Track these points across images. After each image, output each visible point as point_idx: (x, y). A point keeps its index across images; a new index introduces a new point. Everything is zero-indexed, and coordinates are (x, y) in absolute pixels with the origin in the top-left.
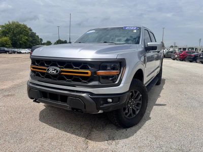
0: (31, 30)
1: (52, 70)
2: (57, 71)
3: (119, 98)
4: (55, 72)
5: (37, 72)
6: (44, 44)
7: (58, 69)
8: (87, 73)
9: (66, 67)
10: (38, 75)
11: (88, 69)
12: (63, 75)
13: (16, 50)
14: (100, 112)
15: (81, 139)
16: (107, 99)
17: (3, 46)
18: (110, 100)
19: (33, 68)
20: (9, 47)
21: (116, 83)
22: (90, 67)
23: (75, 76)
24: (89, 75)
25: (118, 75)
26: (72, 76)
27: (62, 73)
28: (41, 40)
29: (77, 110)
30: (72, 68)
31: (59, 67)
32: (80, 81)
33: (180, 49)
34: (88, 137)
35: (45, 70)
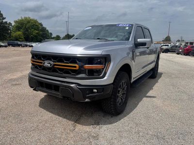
0: (42, 25)
1: (47, 64)
2: (51, 65)
3: (103, 89)
4: (49, 65)
5: (36, 64)
6: (53, 38)
7: (52, 63)
8: (75, 67)
9: (58, 61)
10: (36, 67)
11: (76, 63)
12: (55, 68)
13: (28, 44)
14: (87, 100)
15: (71, 123)
16: (93, 89)
17: (17, 40)
18: (95, 91)
19: (33, 61)
20: (22, 41)
21: (101, 76)
22: (78, 62)
23: (66, 69)
24: (77, 68)
25: (103, 69)
26: (63, 69)
27: (56, 66)
28: (51, 34)
29: (68, 98)
30: (63, 62)
31: (53, 61)
32: (70, 74)
33: (187, 43)
34: (77, 121)
35: (41, 63)
